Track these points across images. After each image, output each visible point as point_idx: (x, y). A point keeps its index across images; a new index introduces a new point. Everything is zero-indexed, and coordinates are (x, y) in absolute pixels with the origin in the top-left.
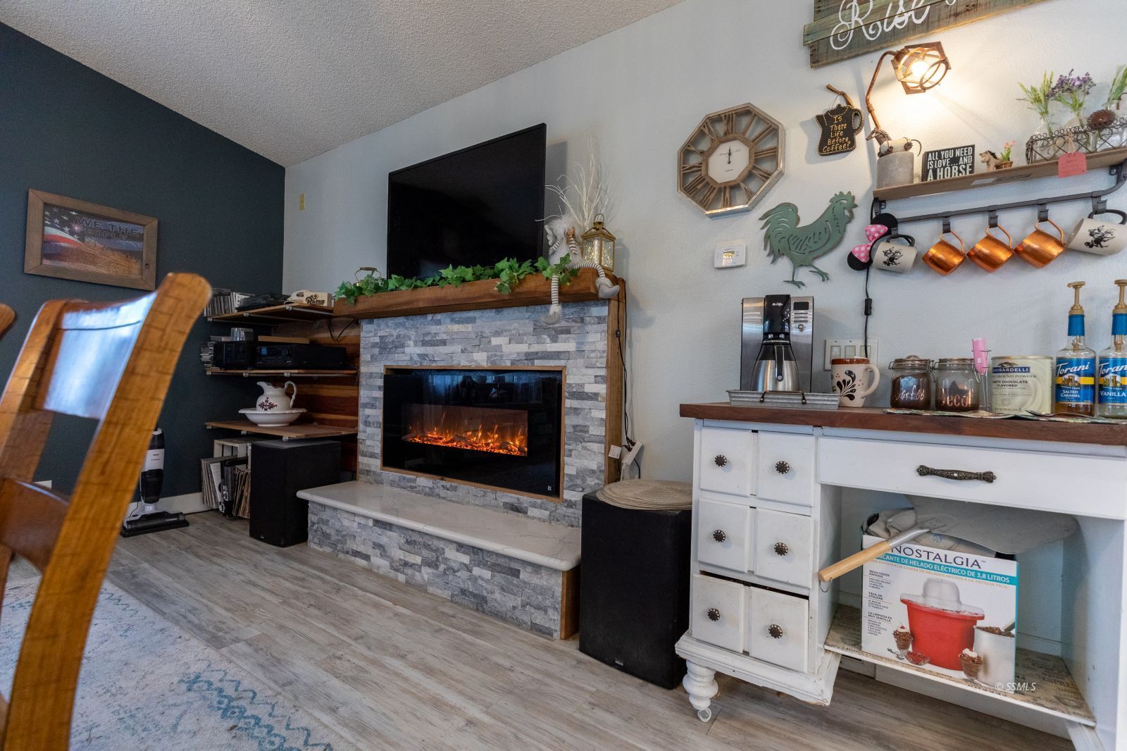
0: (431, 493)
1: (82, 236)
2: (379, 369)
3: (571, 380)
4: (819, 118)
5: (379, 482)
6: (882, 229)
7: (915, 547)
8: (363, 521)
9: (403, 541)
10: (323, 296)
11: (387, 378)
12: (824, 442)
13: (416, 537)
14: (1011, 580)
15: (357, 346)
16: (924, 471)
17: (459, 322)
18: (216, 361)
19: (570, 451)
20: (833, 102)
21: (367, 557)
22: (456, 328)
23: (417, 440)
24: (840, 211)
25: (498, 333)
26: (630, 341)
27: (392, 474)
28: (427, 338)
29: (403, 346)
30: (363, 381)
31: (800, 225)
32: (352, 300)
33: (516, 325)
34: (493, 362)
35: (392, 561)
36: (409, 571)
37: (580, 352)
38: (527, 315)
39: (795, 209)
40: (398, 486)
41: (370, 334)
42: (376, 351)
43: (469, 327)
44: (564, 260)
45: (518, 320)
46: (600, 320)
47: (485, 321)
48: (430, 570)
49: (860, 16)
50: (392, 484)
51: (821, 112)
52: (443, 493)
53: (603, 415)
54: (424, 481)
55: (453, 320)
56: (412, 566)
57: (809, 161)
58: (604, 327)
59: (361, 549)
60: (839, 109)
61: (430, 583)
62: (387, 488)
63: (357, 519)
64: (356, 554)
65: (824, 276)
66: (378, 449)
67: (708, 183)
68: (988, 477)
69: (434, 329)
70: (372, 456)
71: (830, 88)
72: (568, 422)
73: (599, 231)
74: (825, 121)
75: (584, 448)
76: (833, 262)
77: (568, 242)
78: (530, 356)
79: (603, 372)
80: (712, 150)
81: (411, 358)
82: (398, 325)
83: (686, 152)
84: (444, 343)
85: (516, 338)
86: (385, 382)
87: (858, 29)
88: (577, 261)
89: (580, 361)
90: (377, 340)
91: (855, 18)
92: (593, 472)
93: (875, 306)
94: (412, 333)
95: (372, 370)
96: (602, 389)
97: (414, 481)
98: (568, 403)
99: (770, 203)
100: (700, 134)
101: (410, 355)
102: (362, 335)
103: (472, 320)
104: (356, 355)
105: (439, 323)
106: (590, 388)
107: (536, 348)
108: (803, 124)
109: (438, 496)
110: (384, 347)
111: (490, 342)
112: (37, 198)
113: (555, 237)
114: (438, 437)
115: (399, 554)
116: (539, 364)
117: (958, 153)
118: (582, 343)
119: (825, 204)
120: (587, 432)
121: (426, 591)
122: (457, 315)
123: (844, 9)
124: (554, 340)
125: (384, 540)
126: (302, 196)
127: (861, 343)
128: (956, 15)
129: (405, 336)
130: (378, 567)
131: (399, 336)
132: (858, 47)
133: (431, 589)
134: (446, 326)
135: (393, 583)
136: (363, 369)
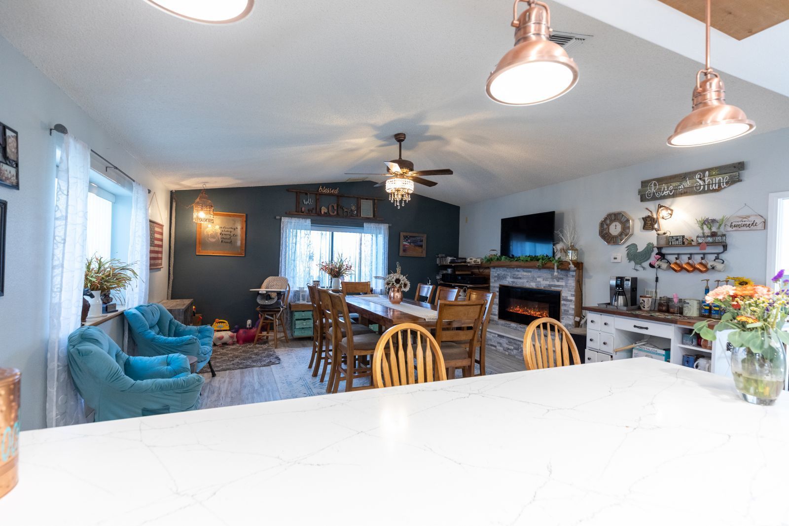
0: (516, 329)
1: (410, 243)
2: (497, 285)
3: (563, 294)
4: (643, 218)
5: (497, 324)
6: (659, 257)
7: (644, 347)
8: (494, 335)
9: (507, 342)
10: (479, 260)
11: (500, 289)
12: (616, 318)
13: (512, 341)
14: (664, 355)
15: (489, 276)
16: (635, 326)
17: (526, 272)
18: (442, 279)
19: (563, 318)
20: (648, 214)
21: (495, 347)
22: (525, 274)
23: (511, 311)
24: (649, 248)
25: (539, 277)
26: (585, 283)
27: (502, 322)
28: (515, 276)
29: (506, 278)
30: (491, 288)
31: (638, 251)
32: (489, 262)
33: (545, 275)
34: (538, 287)
35: (504, 348)
36: (509, 351)
37: (566, 286)
38: (549, 272)
39: (637, 246)
40: (504, 326)
41: (494, 273)
42: (496, 279)
43: (529, 274)
44: (559, 258)
45: (545, 273)
46: (573, 276)
47: (535, 273)
48: (516, 351)
49: (654, 189)
50: (502, 325)
51: (644, 216)
52: (520, 329)
53: (573, 307)
54: (513, 325)
55: (523, 271)
56: (510, 349)
57: (641, 231)
58: (574, 278)
59: (493, 344)
60: (649, 217)
61: (516, 355)
62: (500, 326)
63: (492, 334)
64: (492, 345)
65: (644, 268)
66: (497, 312)
67: (608, 235)
68: (647, 328)
69: (517, 273)
70: (495, 315)
71: (647, 209)
72: (562, 308)
73: (573, 248)
74: (645, 219)
75: (567, 317)
76: (646, 264)
77: (561, 252)
78: (550, 286)
79: (574, 293)
80: (610, 224)
81: (509, 283)
82: (504, 270)
83: (602, 224)
84: (520, 278)
85: (545, 279)
86: (500, 290)
87: (654, 193)
88: (564, 258)
89: (566, 289)
90: (497, 275)
91: (653, 190)
92: (570, 325)
93: (659, 279)
94: (509, 274)
95: (495, 285)
96: (573, 298)
97: (510, 324)
98: (562, 302)
99: (629, 243)
100: (606, 219)
101: (508, 281)
102: (491, 273)
103: (531, 272)
104: (489, 279)
105: (519, 271)
106: (570, 298)
107: (552, 283)
108: (639, 219)
109: (518, 330)
110: (499, 277)
111: (536, 280)
112: (402, 234)
113: (557, 250)
114: (518, 310)
115: (506, 346)
116: (553, 289)
117: (678, 237)
118: (567, 283)
119: (646, 246)
120: (568, 312)
121: (515, 357)
122: (525, 269)
123: (650, 186)
124: (558, 281)
125: (501, 341)
126: (467, 218)
127: (654, 290)
128: (681, 194)
129: (507, 274)
130: (499, 350)
131: (504, 274)
132: (654, 198)
133: (516, 357)
134: (521, 273)
135: (505, 354)
136: (491, 284)
